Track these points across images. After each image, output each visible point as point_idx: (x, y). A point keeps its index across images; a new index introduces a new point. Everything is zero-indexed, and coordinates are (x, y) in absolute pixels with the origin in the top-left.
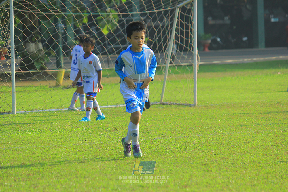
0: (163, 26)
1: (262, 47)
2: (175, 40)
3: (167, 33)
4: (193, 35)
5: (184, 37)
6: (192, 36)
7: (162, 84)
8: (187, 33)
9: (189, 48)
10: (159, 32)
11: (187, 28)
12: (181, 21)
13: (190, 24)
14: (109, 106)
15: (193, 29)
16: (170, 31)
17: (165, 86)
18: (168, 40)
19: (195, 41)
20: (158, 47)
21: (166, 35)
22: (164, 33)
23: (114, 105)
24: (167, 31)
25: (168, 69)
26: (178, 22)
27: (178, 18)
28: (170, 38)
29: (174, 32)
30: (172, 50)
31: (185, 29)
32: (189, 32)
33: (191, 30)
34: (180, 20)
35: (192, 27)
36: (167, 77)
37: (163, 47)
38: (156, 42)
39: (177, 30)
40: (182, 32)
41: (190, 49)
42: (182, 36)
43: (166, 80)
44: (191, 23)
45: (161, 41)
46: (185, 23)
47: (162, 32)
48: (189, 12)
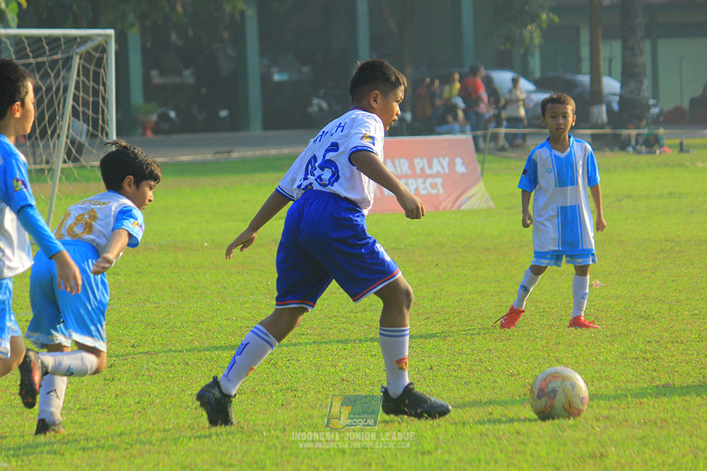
0: (49, 89)
1: (256, 129)
2: (72, 117)
3: (56, 104)
4: (107, 108)
5: (90, 113)
6: (106, 110)
7: (46, 204)
8: (96, 104)
9: (100, 134)
11: (96, 93)
12: (83, 82)
13: (101, 88)
15: (107, 96)
16: (62, 101)
17: (53, 208)
18: (58, 118)
19: (111, 120)
21: (55, 109)
22: (51, 103)
24: (56, 97)
25: (59, 174)
26: (77, 83)
27: (78, 75)
28: (63, 114)
29: (70, 102)
30: (67, 138)
31: (93, 96)
32: (99, 103)
33: (104, 98)
34: (81, 77)
35: (105, 92)
36: (56, 190)
37: (49, 132)
39: (76, 98)
40: (86, 104)
41: (102, 134)
42: (86, 111)
43: (55, 195)
44: (104, 85)
45: (44, 118)
46: (92, 84)
47: (46, 102)
48: (100, 63)
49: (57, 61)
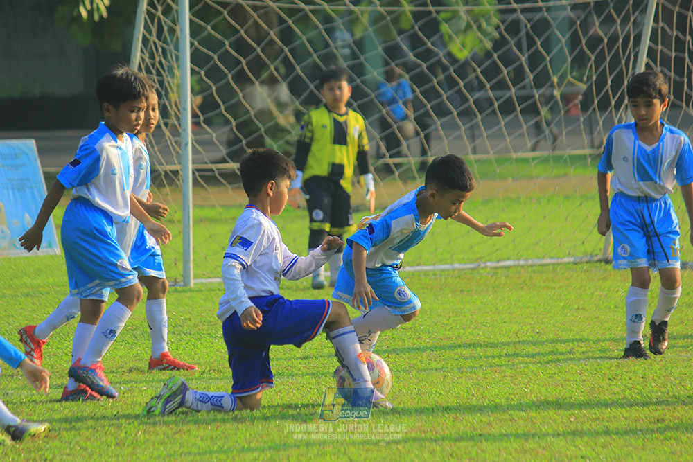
3: (623, 62)
5: (672, 74)
8: (680, 62)
9: (685, 105)
12: (663, 28)
13: (689, 38)
14: (457, 266)
16: (632, 58)
20: (596, 102)
21: (622, 69)
22: (615, 61)
23: (471, 262)
24: (624, 53)
26: (654, 30)
27: (656, 20)
29: (643, 59)
31: (675, 51)
32: (684, 59)
33: (691, 54)
34: (661, 23)
37: (613, 103)
38: (590, 87)
39: (651, 54)
40: (665, 62)
41: (689, 105)
42: (666, 71)
45: (606, 83)
46: (675, 32)
47: (608, 59)
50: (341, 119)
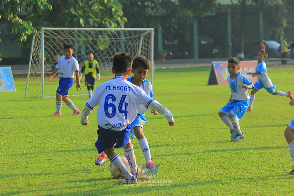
0: (134, 46)
1: (196, 58)
5: (146, 53)
6: (150, 53)
8: (147, 51)
10: (131, 50)
11: (148, 47)
15: (151, 49)
16: (138, 50)
19: (152, 56)
22: (134, 50)
24: (136, 49)
26: (142, 44)
27: (143, 42)
29: (140, 50)
33: (150, 49)
34: (144, 43)
35: (150, 47)
39: (142, 49)
40: (145, 51)
44: (150, 45)
46: (146, 45)
48: (149, 38)
49: (136, 38)
50: (91, 62)
